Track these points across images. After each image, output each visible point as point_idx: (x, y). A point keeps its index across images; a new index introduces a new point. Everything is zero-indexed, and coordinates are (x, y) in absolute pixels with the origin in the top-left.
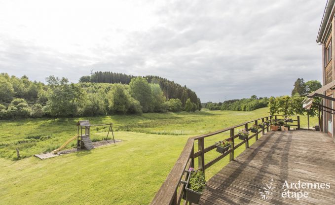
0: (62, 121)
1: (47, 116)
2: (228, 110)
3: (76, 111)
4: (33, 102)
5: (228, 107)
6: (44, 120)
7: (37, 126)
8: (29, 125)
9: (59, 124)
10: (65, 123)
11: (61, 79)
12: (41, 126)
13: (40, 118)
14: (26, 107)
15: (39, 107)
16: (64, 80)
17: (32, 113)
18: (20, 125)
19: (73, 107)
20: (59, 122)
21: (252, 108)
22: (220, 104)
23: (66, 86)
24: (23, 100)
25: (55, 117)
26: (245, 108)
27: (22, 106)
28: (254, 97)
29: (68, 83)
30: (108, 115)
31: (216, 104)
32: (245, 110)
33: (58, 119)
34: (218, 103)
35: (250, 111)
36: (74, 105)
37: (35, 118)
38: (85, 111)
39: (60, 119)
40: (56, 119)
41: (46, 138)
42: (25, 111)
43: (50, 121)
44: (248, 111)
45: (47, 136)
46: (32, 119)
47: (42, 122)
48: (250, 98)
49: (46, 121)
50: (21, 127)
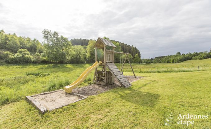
0: (56, 66)
1: (44, 62)
2: (159, 63)
3: (65, 58)
4: (33, 53)
5: (159, 61)
6: (42, 65)
7: (37, 69)
8: (31, 68)
9: (54, 68)
10: (58, 67)
11: (53, 33)
12: (40, 68)
13: (39, 63)
14: (28, 54)
15: (38, 55)
16: (56, 33)
17: (33, 60)
18: (23, 68)
19: (63, 55)
20: (53, 67)
21: (180, 60)
22: (152, 59)
23: (58, 39)
24: (26, 50)
25: (50, 63)
26: (173, 61)
27: (25, 54)
28: (179, 53)
29: (58, 36)
30: (86, 63)
31: (148, 60)
32: (173, 63)
33: (52, 65)
34: (150, 59)
35: (178, 62)
36: (64, 53)
37: (35, 63)
38: (71, 59)
39: (54, 64)
40: (51, 65)
41: (45, 75)
42: (28, 57)
43: (47, 66)
44: (176, 63)
45: (46, 74)
46: (33, 64)
47: (41, 66)
48: (176, 54)
49: (43, 66)
50: (24, 69)
